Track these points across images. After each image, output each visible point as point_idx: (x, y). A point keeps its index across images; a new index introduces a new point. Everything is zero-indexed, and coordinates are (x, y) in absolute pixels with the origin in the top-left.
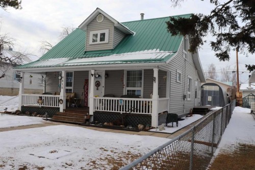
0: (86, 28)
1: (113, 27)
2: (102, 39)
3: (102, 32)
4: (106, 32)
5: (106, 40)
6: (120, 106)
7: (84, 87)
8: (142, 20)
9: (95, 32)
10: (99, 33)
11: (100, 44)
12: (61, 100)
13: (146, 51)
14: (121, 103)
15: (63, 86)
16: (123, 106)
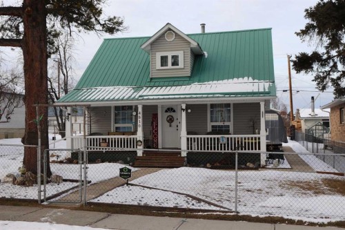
0: (149, 48)
1: (189, 49)
2: (175, 63)
3: (175, 53)
4: (180, 54)
5: (181, 65)
6: (221, 144)
7: (152, 123)
8: (204, 34)
9: (164, 54)
10: (170, 55)
11: (171, 69)
12: (140, 141)
13: (235, 79)
14: (223, 141)
15: (141, 124)
16: (225, 144)
